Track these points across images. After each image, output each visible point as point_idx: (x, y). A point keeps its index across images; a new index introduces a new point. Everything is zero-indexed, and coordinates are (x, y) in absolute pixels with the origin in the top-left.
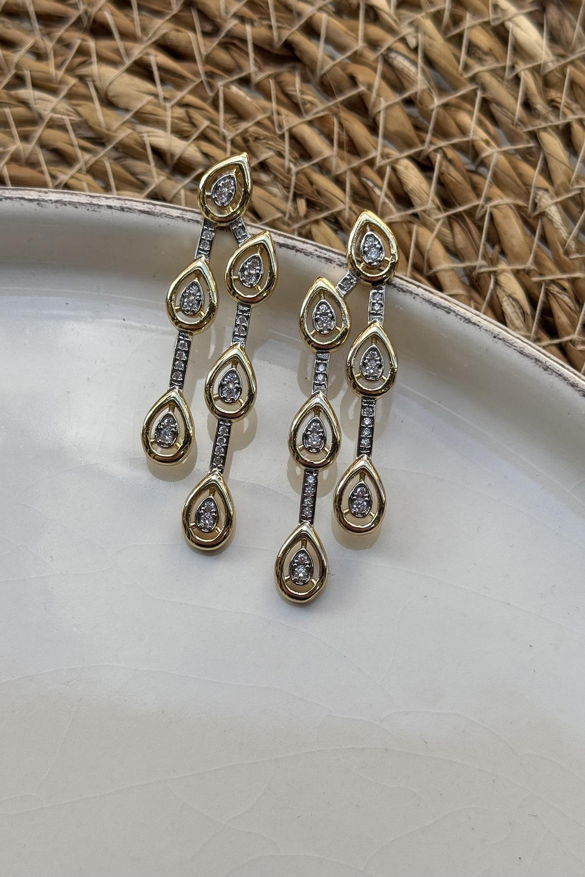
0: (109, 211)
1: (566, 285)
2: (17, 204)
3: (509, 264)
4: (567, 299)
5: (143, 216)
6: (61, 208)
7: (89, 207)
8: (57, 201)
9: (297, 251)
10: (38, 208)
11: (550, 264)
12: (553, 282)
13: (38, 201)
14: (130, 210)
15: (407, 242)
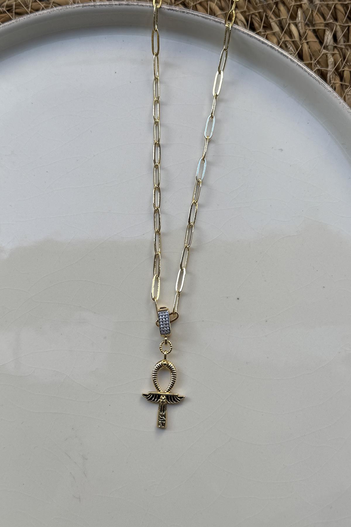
0: (116, 6)
1: (257, 14)
2: (88, 7)
3: (239, 10)
4: (257, 19)
5: (126, 6)
6: (101, 7)
7: (109, 5)
8: (100, 5)
9: (174, 11)
10: (94, 8)
11: (251, 8)
12: (253, 14)
13: (94, 6)
14: (122, 4)
15: (207, 7)
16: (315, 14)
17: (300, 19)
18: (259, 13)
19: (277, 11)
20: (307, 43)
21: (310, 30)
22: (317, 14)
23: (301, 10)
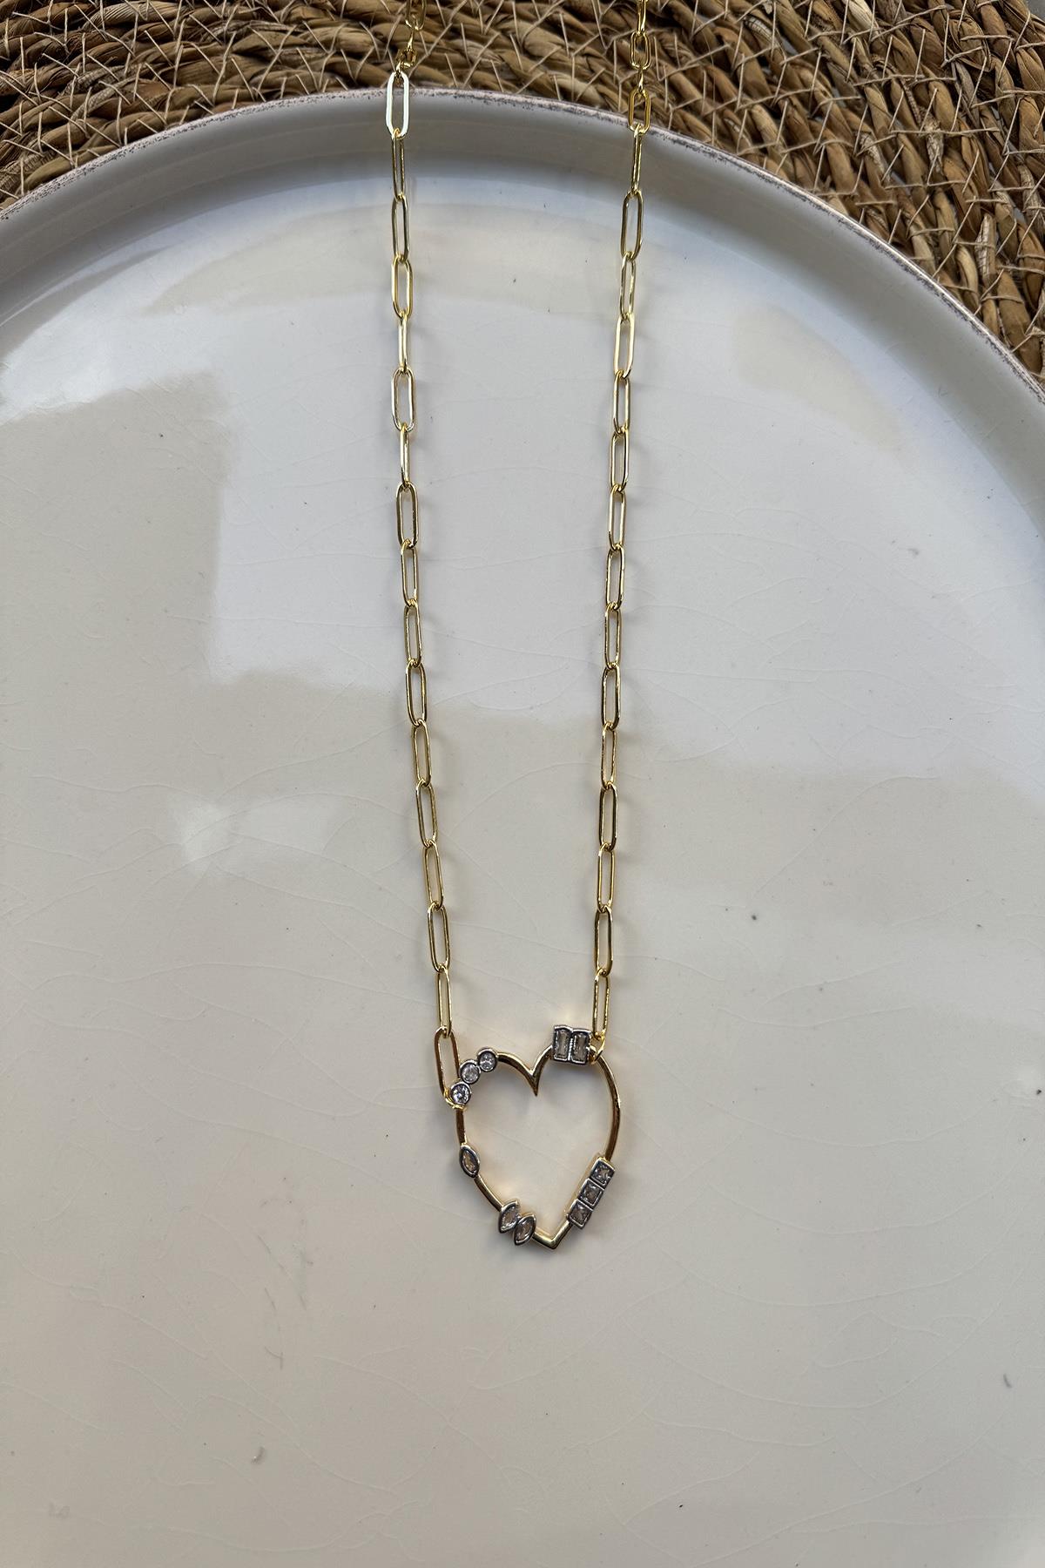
16: (1024, 235)
17: (986, 239)
18: (888, 206)
19: (931, 209)
20: (997, 302)
21: (1006, 271)
22: (1029, 234)
23: (993, 218)
